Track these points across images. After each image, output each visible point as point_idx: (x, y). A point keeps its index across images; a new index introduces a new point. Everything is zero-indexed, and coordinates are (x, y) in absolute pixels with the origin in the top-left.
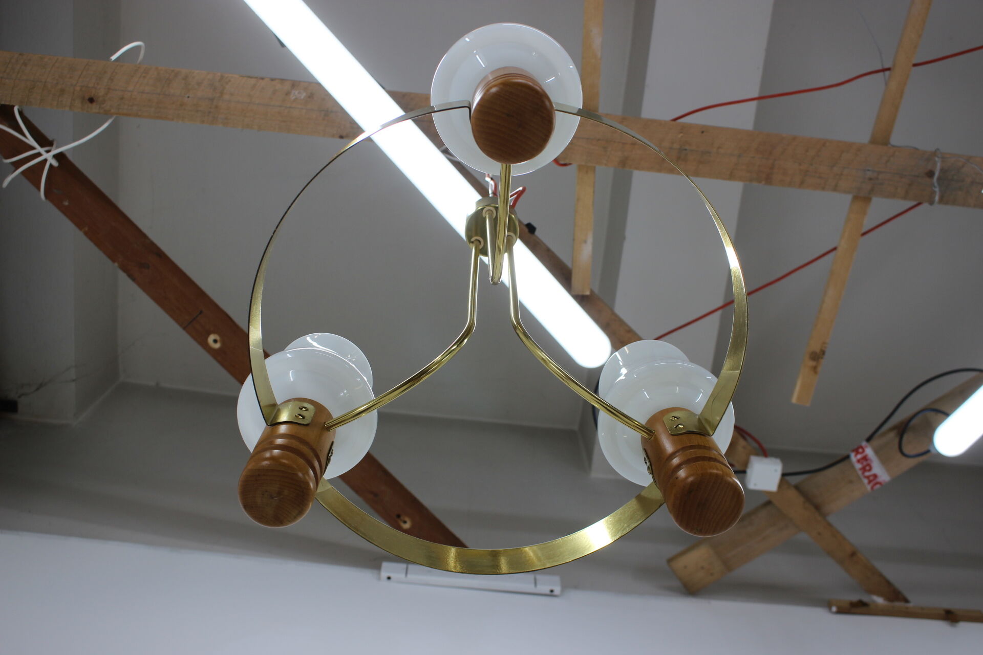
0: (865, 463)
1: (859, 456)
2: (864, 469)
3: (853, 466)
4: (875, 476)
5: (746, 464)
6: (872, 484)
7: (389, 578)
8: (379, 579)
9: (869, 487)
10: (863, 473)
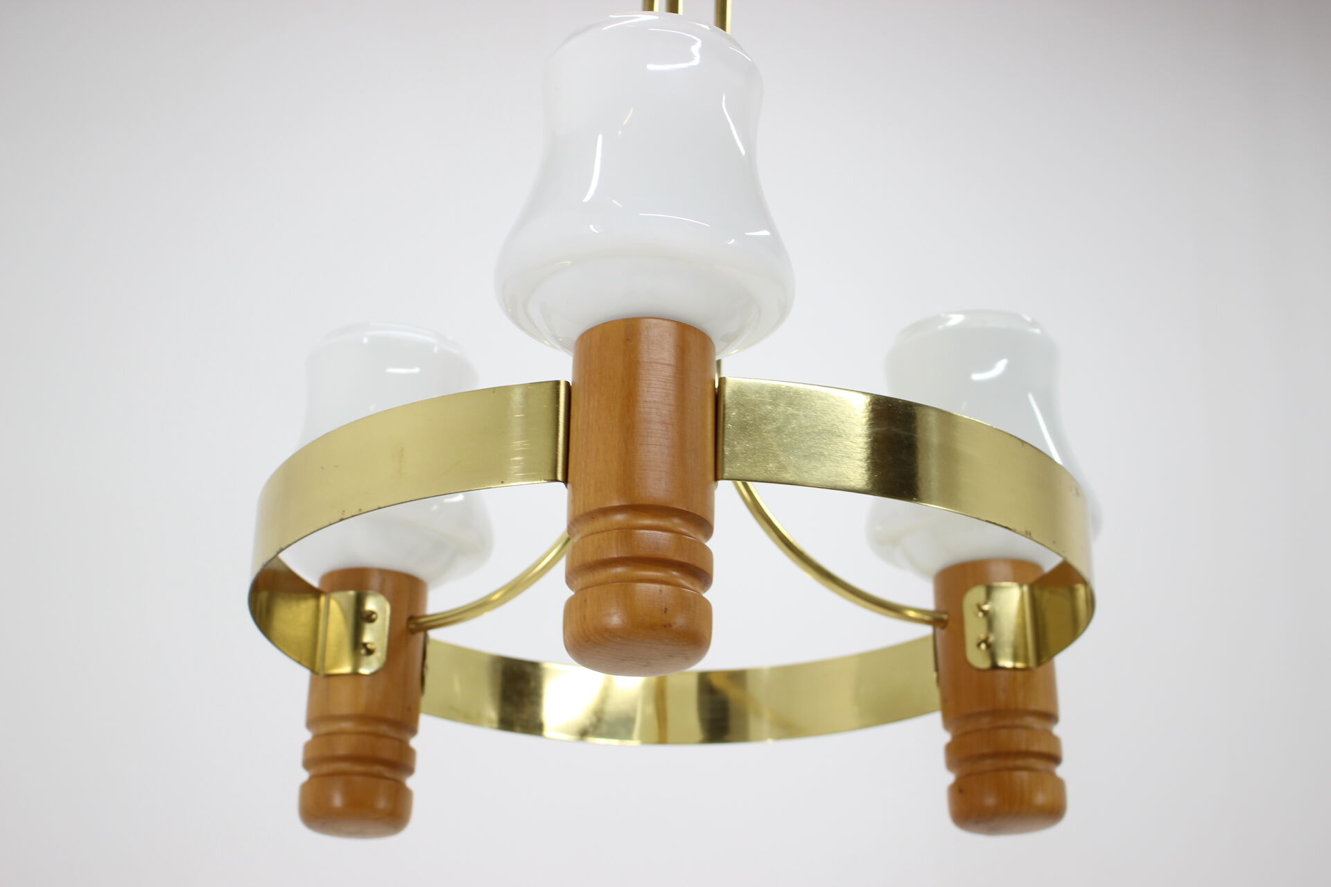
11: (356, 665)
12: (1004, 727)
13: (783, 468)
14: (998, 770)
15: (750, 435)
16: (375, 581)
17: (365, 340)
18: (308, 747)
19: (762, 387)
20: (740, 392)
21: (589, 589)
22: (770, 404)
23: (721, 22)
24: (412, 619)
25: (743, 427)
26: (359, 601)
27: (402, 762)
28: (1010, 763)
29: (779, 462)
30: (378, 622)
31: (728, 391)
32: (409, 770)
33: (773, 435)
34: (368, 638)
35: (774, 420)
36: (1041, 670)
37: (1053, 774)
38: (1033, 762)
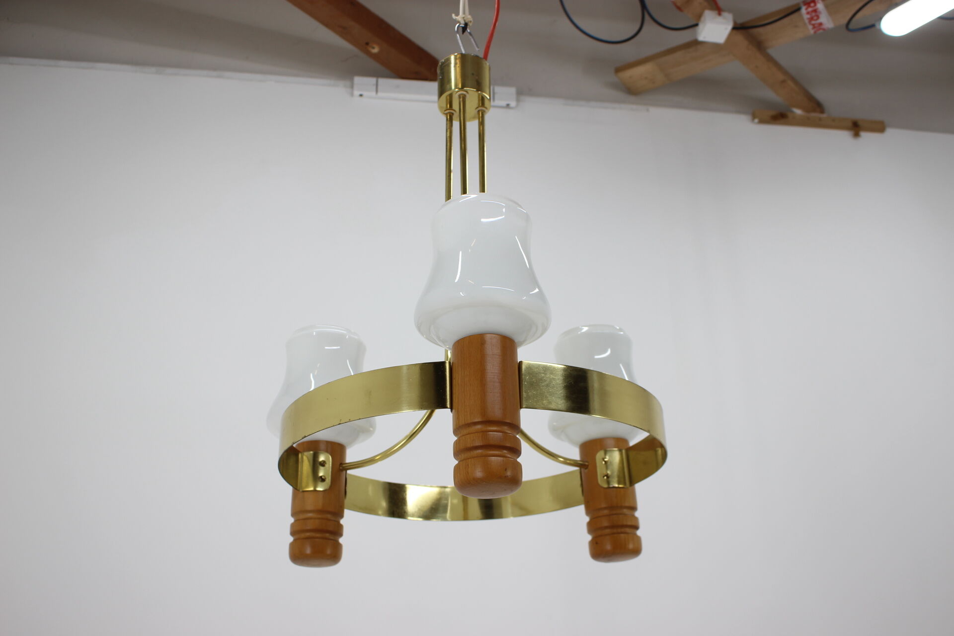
0: (814, 14)
1: (810, 9)
2: (811, 19)
3: (801, 16)
4: (821, 24)
5: (699, 16)
6: (815, 29)
7: (361, 95)
8: (352, 95)
9: (812, 32)
10: (810, 22)
11: (315, 487)
12: (616, 514)
13: (550, 403)
14: (614, 534)
15: (535, 388)
16: (322, 446)
17: (314, 334)
18: (292, 525)
19: (539, 365)
20: (530, 367)
21: (470, 460)
22: (543, 373)
23: (483, 190)
24: (341, 464)
25: (532, 385)
26: (315, 457)
27: (338, 531)
28: (619, 530)
29: (548, 400)
30: (327, 465)
31: (524, 367)
32: (341, 535)
33: (545, 388)
34: (321, 474)
35: (545, 381)
36: (630, 488)
37: (635, 534)
38: (628, 530)
